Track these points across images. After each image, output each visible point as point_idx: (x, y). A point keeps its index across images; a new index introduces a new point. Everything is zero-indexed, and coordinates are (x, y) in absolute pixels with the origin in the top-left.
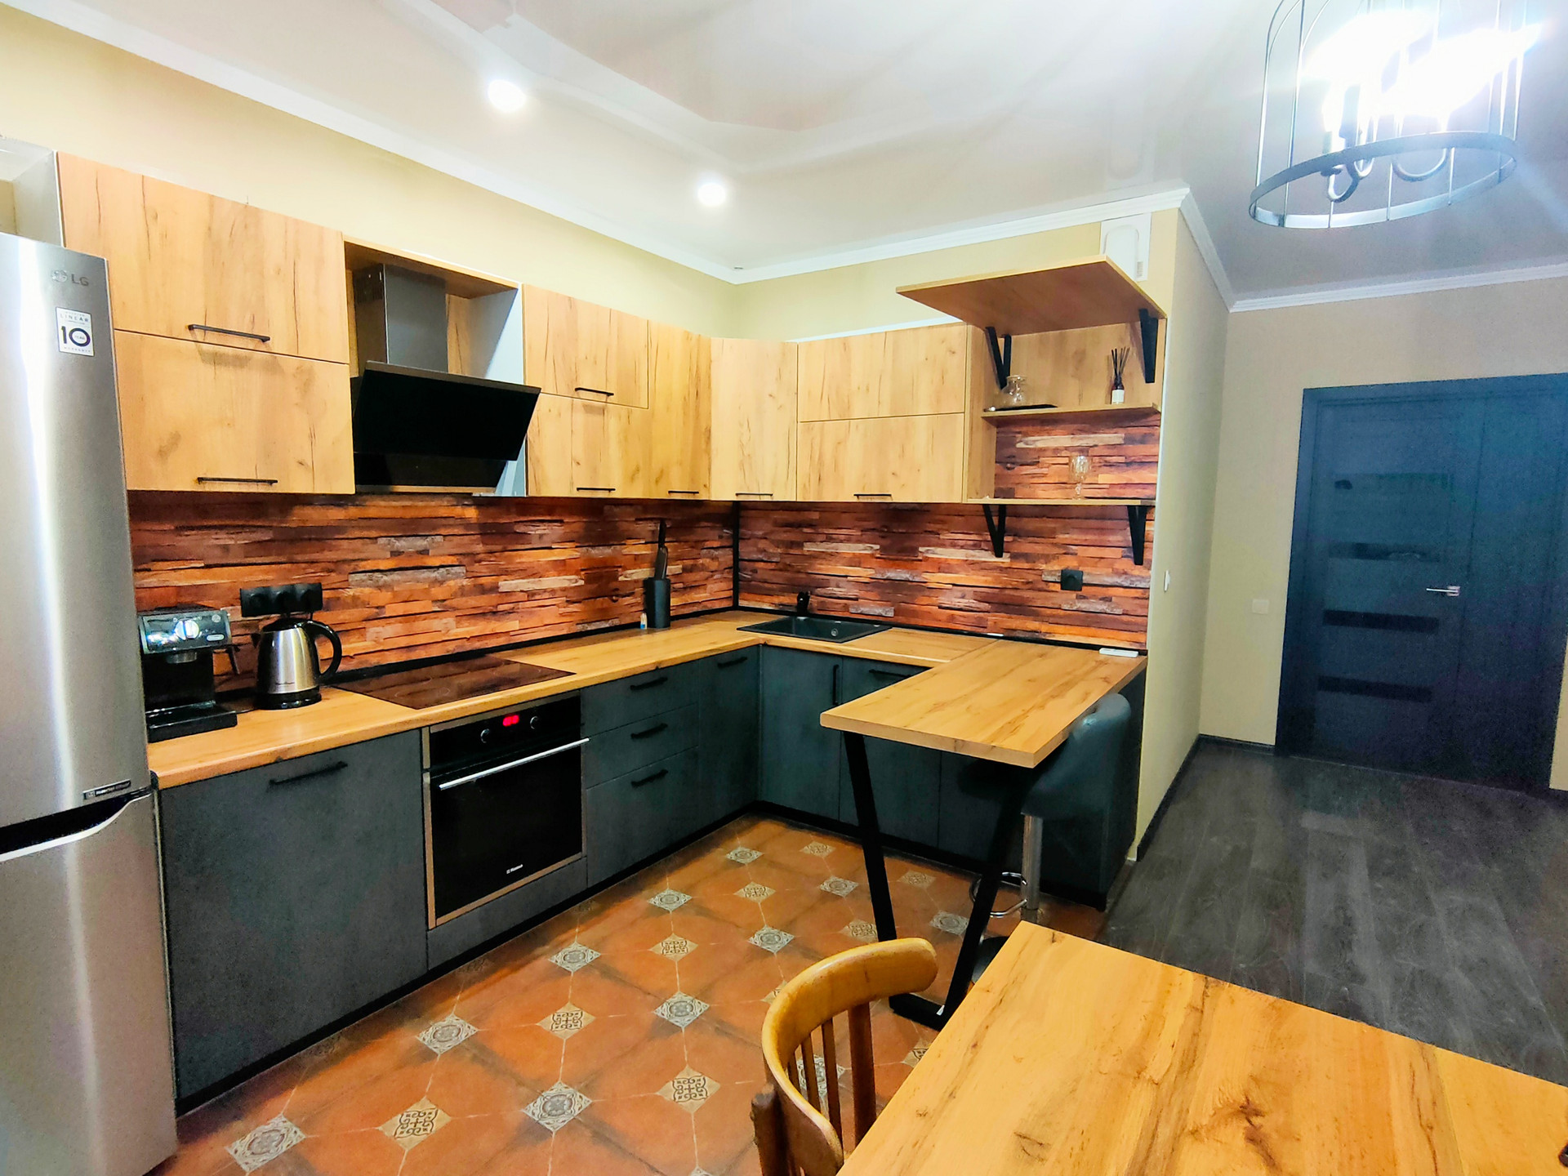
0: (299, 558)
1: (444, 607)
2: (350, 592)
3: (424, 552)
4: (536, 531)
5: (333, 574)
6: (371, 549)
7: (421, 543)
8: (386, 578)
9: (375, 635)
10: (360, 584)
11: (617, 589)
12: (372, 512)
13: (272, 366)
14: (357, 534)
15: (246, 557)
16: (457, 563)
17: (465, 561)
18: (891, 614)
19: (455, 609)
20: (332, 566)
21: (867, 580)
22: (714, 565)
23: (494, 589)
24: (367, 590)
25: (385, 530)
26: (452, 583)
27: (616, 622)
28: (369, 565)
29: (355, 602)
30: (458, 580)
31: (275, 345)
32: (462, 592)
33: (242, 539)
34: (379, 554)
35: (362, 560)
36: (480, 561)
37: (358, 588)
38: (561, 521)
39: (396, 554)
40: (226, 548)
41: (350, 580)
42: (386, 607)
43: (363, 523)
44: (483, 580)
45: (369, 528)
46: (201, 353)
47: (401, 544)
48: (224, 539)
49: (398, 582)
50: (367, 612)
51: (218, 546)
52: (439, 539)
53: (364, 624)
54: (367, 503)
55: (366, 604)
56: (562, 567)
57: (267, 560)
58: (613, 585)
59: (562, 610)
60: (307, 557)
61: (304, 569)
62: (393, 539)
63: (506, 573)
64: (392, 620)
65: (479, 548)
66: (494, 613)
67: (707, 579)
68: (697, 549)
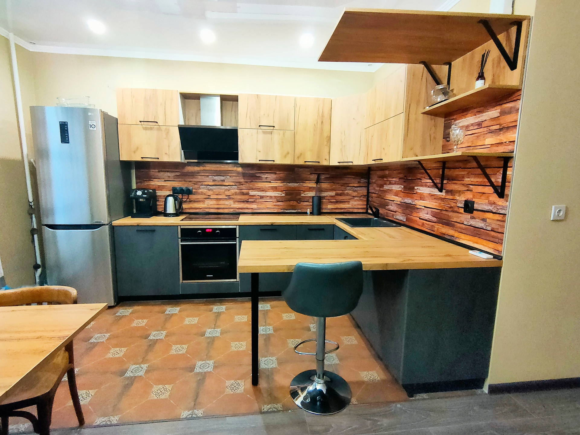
0: (187, 180)
1: (229, 198)
2: (201, 190)
3: (223, 181)
4: (264, 176)
5: (196, 185)
6: (207, 179)
7: (222, 178)
8: (211, 187)
9: (208, 203)
10: (204, 188)
11: (300, 199)
12: (207, 168)
13: (159, 129)
14: (203, 174)
15: (174, 179)
16: (234, 185)
17: (237, 184)
18: (405, 220)
19: (233, 199)
20: (196, 183)
21: (399, 203)
22: (355, 194)
23: (247, 194)
24: (206, 190)
25: (210, 173)
26: (232, 191)
27: (299, 211)
28: (206, 183)
29: (202, 193)
30: (234, 190)
31: (160, 123)
32: (236, 194)
33: (173, 174)
34: (209, 180)
35: (204, 182)
36: (242, 185)
37: (203, 189)
38: (275, 173)
39: (214, 181)
40: (169, 176)
41: (201, 187)
42: (211, 196)
43: (204, 171)
44: (243, 191)
45: (206, 173)
46: (143, 127)
47: (216, 178)
48: (169, 174)
49: (215, 189)
50: (205, 197)
51: (168, 176)
52: (228, 177)
53: (204, 200)
54: (206, 166)
55: (205, 194)
56: (275, 189)
57: (179, 180)
58: (298, 197)
59: (275, 204)
60: (189, 180)
61: (188, 183)
62: (213, 176)
63: (253, 189)
64: (213, 200)
65: (242, 180)
66: (248, 202)
67: (350, 199)
68: (345, 187)
